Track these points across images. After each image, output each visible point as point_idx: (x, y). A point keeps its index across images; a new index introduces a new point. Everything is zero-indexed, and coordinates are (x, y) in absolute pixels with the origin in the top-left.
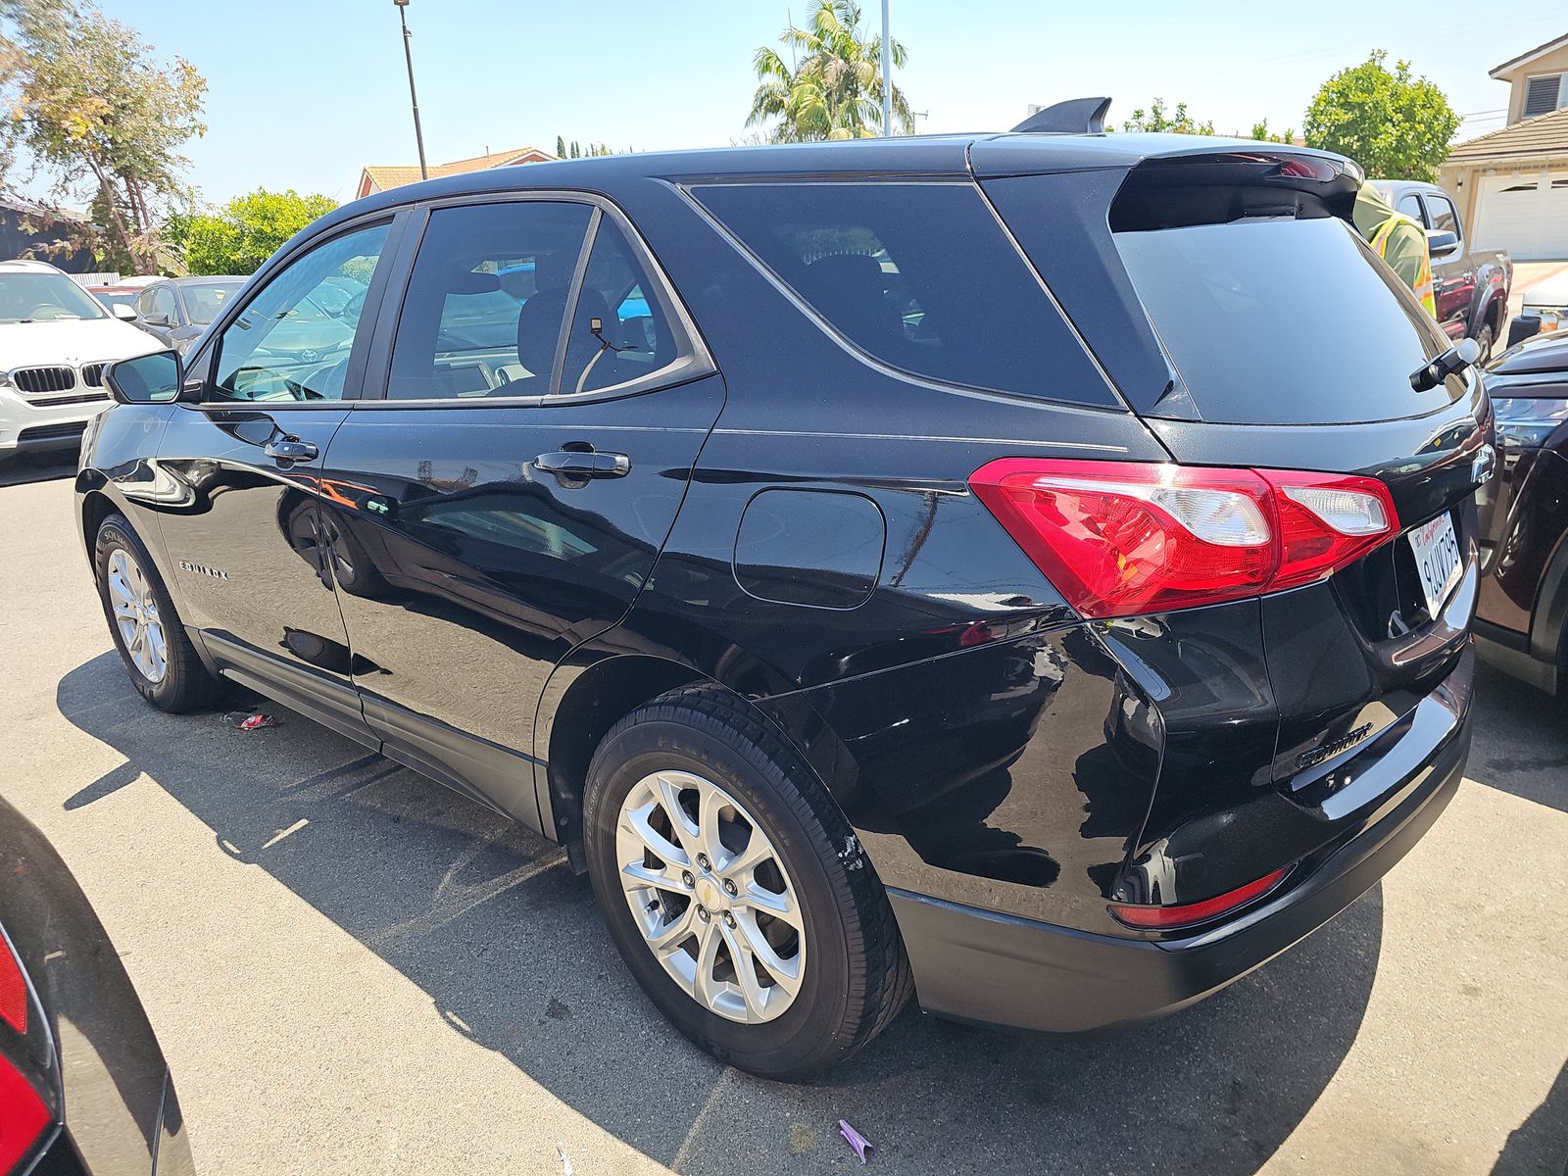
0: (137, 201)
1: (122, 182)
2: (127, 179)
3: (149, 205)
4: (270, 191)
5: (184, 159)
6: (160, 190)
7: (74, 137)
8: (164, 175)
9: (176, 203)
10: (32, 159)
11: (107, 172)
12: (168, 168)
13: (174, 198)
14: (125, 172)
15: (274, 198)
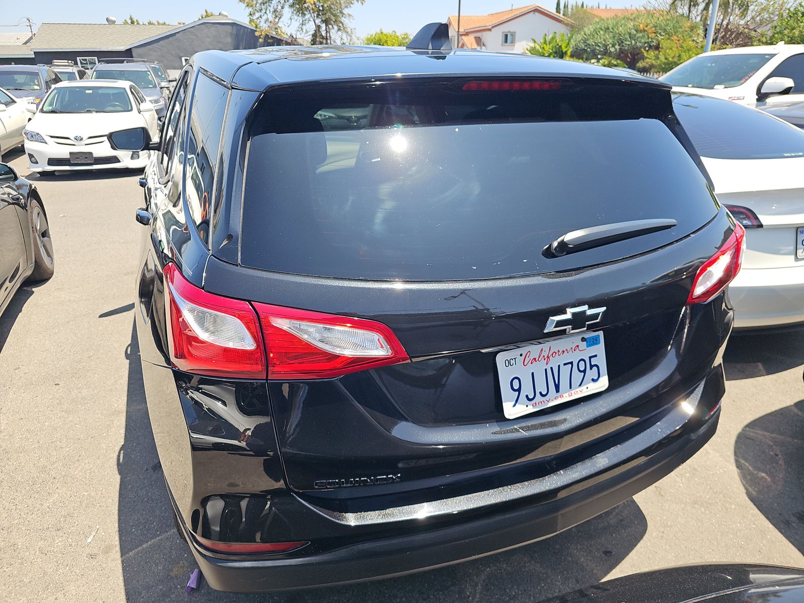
0: (328, 35)
1: (323, 26)
2: (326, 25)
3: (333, 37)
4: (385, 32)
5: (349, 15)
6: (339, 30)
7: (308, 4)
8: (341, 22)
9: (344, 36)
10: (290, 14)
11: (318, 21)
12: (343, 19)
13: (344, 34)
14: (326, 22)
15: (386, 35)
